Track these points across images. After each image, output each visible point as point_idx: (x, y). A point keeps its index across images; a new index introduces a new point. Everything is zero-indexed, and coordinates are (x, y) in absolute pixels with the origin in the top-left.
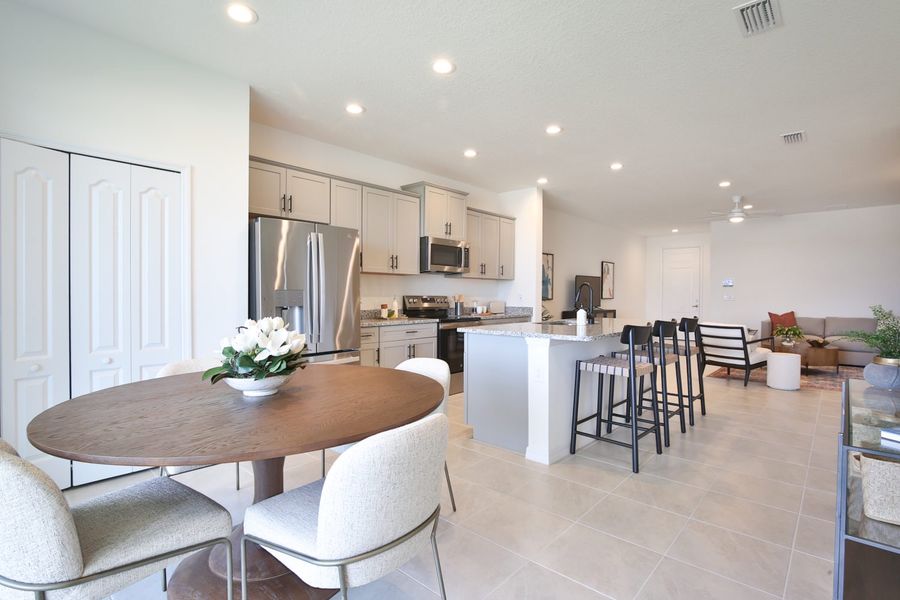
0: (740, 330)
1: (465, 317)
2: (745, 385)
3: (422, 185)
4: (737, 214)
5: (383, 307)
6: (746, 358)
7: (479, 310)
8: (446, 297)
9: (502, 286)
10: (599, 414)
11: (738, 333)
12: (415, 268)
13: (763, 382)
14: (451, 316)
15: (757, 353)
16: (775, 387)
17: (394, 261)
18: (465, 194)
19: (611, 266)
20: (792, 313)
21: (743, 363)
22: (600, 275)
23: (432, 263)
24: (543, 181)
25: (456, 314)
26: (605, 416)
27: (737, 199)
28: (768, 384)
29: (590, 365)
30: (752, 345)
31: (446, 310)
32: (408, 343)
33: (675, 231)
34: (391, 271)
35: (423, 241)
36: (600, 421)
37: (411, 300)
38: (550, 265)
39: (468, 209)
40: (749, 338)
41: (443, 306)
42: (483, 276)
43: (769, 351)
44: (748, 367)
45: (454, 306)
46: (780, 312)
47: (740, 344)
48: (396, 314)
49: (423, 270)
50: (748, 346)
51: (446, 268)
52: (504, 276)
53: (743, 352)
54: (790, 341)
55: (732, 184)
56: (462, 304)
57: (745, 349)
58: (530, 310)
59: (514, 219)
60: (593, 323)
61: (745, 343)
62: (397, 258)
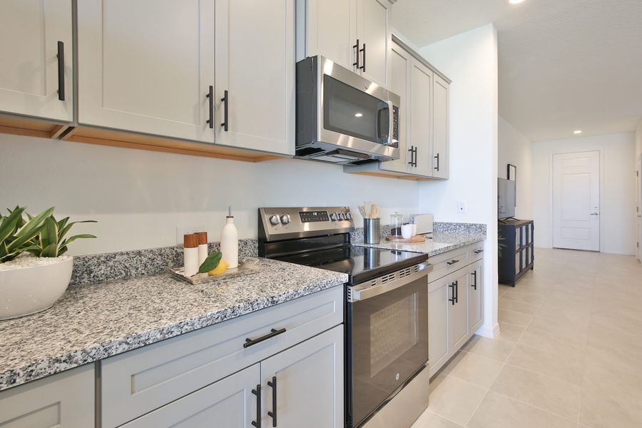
5: (194, 240)
23: (327, 126)
25: (366, 240)
32: (252, 378)
34: (207, 136)
35: (306, 70)
42: (415, 171)
52: (439, 171)
62: (225, 100)
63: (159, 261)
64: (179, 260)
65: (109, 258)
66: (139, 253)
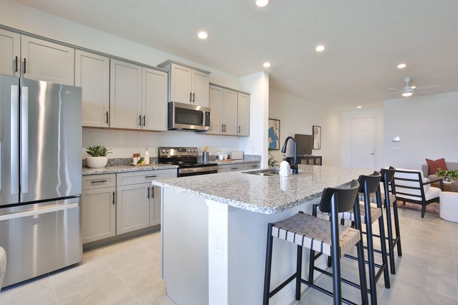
0: (417, 174)
1: (211, 162)
2: (423, 217)
3: (168, 63)
4: (407, 90)
5: (137, 155)
6: (423, 196)
7: (221, 158)
8: (196, 148)
9: (241, 140)
10: (298, 275)
11: (416, 177)
12: (164, 126)
13: (436, 214)
14: (200, 161)
15: (431, 192)
16: (447, 219)
17: (142, 120)
18: (208, 73)
19: (319, 129)
20: (443, 159)
21: (420, 199)
22: (312, 134)
23: (176, 122)
24: (267, 65)
25: (203, 161)
26: (304, 276)
27: (407, 80)
28: (441, 216)
29: (283, 232)
30: (427, 185)
31: (196, 158)
32: (147, 186)
33: (359, 107)
34: (140, 128)
35: (170, 105)
36: (300, 281)
37: (164, 151)
38: (278, 127)
39: (210, 84)
40: (425, 180)
41: (194, 154)
42: (224, 133)
43: (439, 190)
44: (424, 203)
45: (202, 155)
46: (434, 158)
47: (417, 185)
48: (147, 161)
49: (170, 128)
50: (424, 186)
51: (192, 127)
52: (241, 133)
53: (420, 191)
54: (449, 181)
55: (407, 66)
56: (208, 153)
57: (422, 189)
58: (260, 157)
59: (249, 94)
60: (297, 173)
61: (422, 184)
62: (144, 118)
63: (127, 161)
64: (132, 161)
65: (114, 159)
66: (121, 159)
